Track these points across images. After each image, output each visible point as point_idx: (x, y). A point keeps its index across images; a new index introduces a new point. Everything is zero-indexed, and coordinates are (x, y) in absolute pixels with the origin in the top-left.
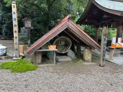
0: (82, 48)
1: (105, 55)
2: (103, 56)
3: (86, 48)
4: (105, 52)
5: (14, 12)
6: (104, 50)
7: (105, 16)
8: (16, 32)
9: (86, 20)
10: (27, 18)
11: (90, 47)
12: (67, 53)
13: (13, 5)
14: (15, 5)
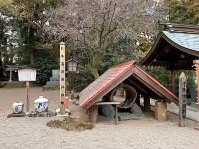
0: (152, 102)
1: (185, 110)
2: (183, 112)
3: (159, 101)
4: (185, 107)
5: (62, 55)
6: (184, 104)
7: (182, 56)
8: (63, 79)
9: (155, 61)
10: (71, 59)
11: (164, 100)
12: (131, 108)
13: (61, 46)
14: (64, 46)
